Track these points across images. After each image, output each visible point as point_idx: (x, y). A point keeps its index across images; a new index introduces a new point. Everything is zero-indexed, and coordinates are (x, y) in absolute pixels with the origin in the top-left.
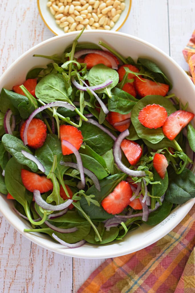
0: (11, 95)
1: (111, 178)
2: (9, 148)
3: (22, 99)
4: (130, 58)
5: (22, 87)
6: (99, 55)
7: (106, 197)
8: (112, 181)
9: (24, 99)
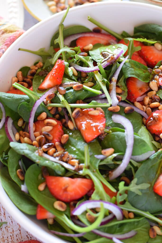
0: (7, 98)
1: (155, 156)
2: (22, 149)
3: (21, 99)
4: (124, 32)
5: (16, 84)
6: (90, 37)
7: (156, 181)
8: (157, 160)
9: (23, 98)
